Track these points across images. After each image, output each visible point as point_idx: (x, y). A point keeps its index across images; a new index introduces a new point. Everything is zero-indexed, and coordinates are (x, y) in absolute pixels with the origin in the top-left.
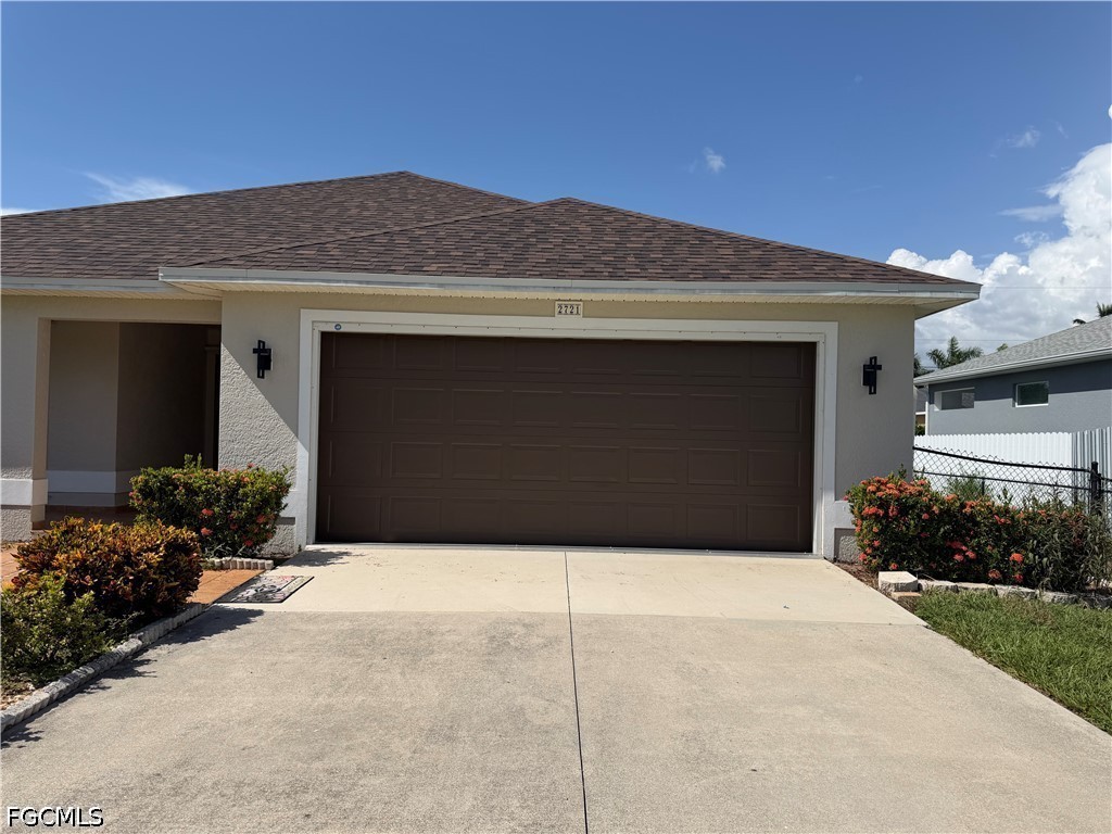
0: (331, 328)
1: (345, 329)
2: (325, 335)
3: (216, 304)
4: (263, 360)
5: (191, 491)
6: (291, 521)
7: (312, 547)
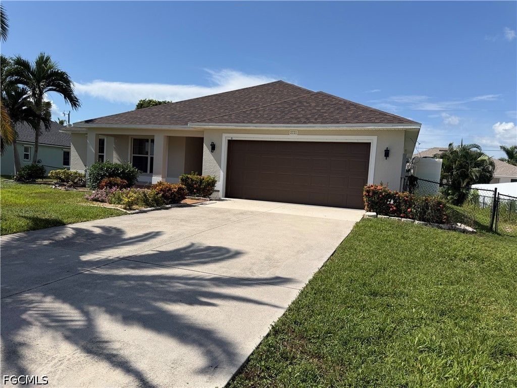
0: (230, 139)
1: (233, 139)
2: (229, 141)
3: (203, 131)
4: (213, 147)
5: (192, 180)
6: (218, 191)
7: (223, 198)
